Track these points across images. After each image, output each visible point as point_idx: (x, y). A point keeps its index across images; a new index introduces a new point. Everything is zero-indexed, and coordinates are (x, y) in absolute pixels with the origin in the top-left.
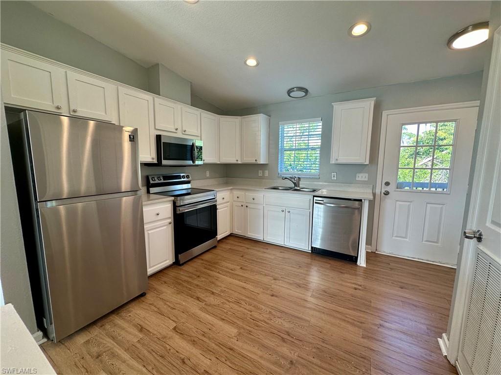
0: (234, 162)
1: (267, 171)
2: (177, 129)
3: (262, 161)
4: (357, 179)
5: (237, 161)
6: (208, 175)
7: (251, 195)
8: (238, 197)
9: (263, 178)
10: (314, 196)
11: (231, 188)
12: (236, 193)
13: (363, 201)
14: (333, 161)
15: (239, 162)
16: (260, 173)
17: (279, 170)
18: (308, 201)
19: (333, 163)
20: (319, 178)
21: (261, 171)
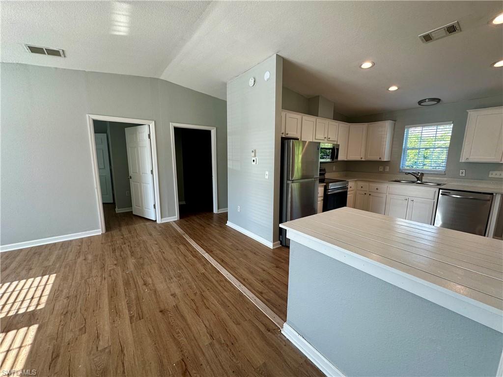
0: (360, 159)
1: (388, 167)
2: (325, 138)
3: (386, 158)
4: (490, 176)
5: (361, 158)
6: (334, 169)
7: (374, 186)
8: (362, 187)
9: (384, 172)
10: (440, 189)
11: (356, 180)
12: (361, 184)
13: (494, 194)
14: (463, 160)
15: (363, 160)
16: (381, 169)
17: (401, 167)
18: (433, 193)
19: (463, 161)
20: (445, 174)
21: (382, 167)
